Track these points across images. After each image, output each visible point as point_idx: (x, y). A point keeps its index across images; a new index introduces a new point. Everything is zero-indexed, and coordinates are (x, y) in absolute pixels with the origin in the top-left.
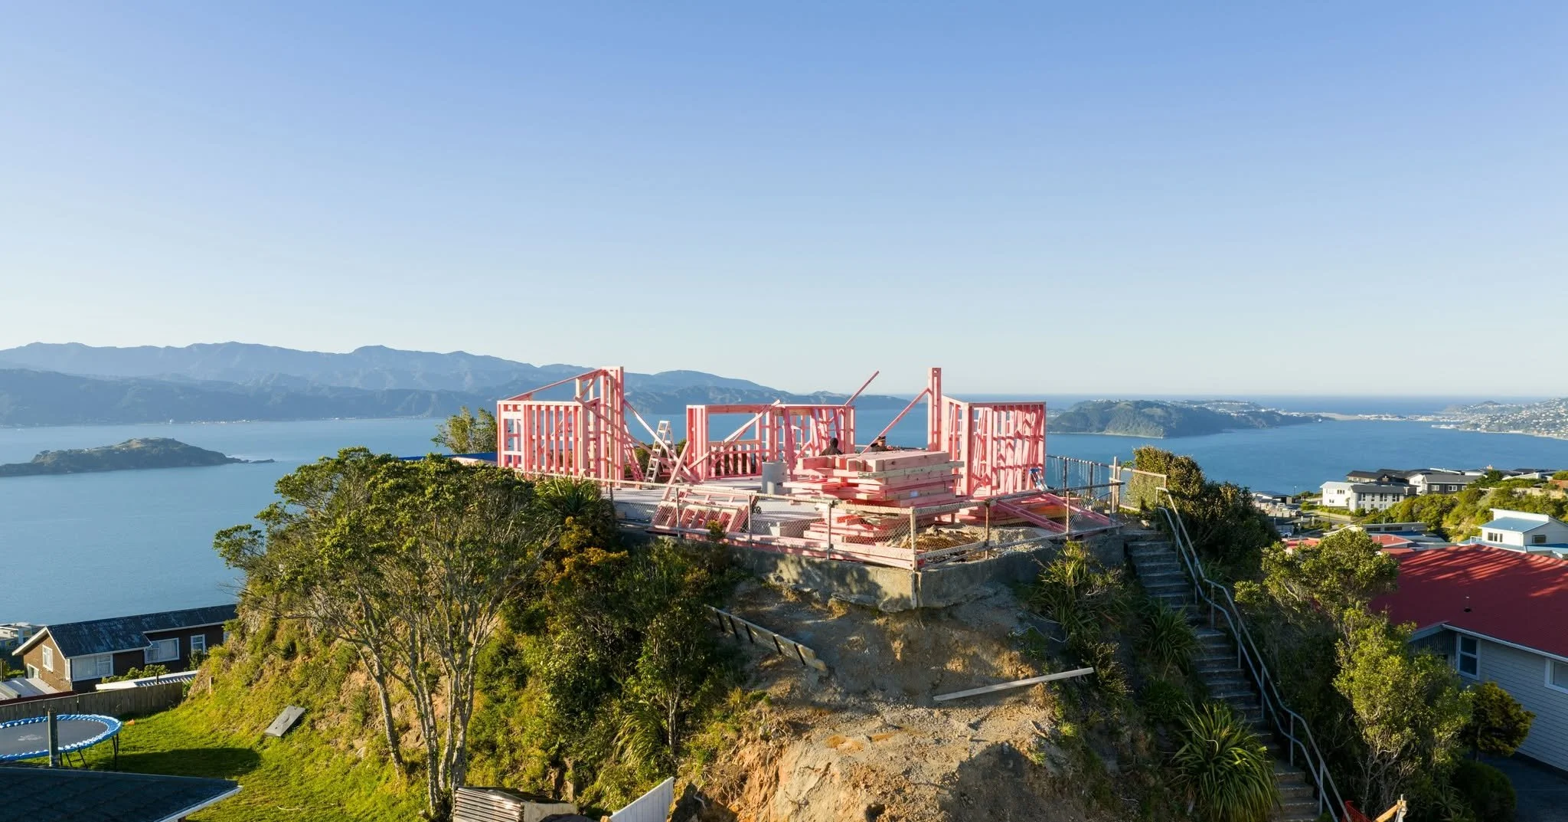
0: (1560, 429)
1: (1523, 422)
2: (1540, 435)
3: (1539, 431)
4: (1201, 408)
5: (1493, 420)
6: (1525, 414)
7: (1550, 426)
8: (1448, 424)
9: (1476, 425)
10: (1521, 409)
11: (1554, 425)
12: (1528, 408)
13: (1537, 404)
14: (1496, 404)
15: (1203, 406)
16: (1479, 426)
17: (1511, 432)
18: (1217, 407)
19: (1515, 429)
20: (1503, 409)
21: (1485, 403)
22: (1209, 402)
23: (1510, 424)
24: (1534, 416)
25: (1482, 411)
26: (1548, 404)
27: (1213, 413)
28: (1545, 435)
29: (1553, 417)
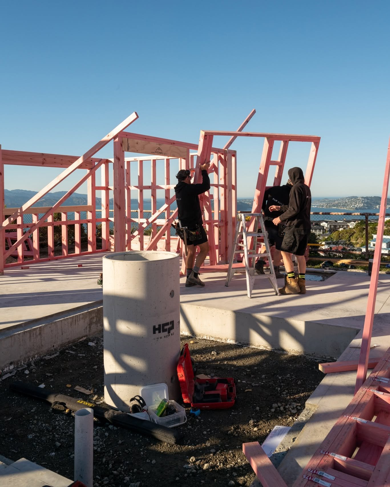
0: (347, 207)
1: (336, 205)
2: (341, 209)
3: (341, 207)
4: (241, 202)
5: (328, 204)
6: (336, 202)
7: (344, 206)
8: (315, 206)
9: (323, 206)
10: (335, 201)
11: (345, 205)
12: (337, 200)
13: (340, 199)
14: (328, 199)
15: (241, 201)
16: (324, 206)
17: (333, 208)
18: (245, 201)
19: (334, 207)
20: (330, 201)
21: (325, 199)
22: (242, 200)
23: (332, 205)
24: (339, 203)
25: (324, 201)
26: (343, 199)
27: (244, 203)
28: (343, 209)
29: (344, 203)
